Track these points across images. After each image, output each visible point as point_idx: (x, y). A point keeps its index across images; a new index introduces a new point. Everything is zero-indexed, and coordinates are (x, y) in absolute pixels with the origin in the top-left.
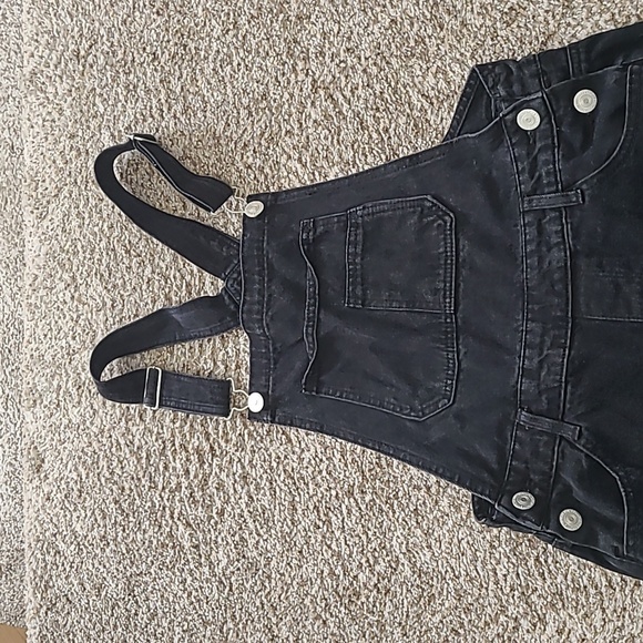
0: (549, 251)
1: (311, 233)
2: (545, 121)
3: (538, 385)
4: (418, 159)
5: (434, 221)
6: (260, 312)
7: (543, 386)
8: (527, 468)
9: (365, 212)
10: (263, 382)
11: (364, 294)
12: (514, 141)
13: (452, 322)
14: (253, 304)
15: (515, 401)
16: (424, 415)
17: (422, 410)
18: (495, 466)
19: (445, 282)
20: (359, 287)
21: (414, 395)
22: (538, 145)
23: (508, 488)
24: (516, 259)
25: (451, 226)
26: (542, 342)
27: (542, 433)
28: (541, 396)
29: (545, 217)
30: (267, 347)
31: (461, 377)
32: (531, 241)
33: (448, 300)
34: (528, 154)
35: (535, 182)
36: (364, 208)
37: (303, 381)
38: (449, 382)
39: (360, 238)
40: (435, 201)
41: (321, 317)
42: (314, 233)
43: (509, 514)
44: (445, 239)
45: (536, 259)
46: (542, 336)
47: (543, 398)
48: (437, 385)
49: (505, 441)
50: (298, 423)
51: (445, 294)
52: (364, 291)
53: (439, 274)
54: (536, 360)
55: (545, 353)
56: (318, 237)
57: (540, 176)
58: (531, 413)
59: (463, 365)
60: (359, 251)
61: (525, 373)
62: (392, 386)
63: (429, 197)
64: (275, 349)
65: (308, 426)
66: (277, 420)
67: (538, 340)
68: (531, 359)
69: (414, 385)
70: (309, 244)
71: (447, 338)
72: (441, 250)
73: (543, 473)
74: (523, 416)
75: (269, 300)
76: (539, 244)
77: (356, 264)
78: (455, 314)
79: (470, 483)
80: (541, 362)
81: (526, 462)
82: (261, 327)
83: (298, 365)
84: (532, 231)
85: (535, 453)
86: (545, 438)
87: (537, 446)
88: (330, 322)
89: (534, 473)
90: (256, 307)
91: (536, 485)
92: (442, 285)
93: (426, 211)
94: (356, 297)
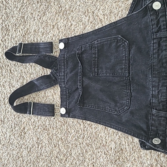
0: (162, 52)
1: (80, 51)
2: (163, 6)
3: (159, 100)
4: (117, 23)
5: (121, 44)
6: (64, 79)
7: (160, 101)
8: (157, 129)
9: (98, 43)
10: (65, 104)
11: (98, 71)
12: (151, 14)
13: (128, 79)
14: (62, 76)
15: (151, 106)
16: (120, 112)
17: (119, 111)
18: (146, 129)
19: (125, 65)
20: (96, 69)
21: (116, 106)
22: (160, 15)
23: (151, 137)
24: (150, 56)
25: (127, 46)
26: (159, 85)
27: (161, 117)
28: (160, 104)
29: (161, 40)
30: (66, 92)
31: (132, 99)
32: (155, 49)
33: (126, 72)
34: (156, 18)
35: (158, 28)
36: (97, 41)
37: (78, 103)
38: (128, 101)
39: (96, 52)
40: (122, 37)
41: (84, 79)
42: (81, 51)
43: (152, 146)
44: (125, 50)
45: (157, 55)
46: (159, 83)
47: (161, 105)
48: (124, 102)
49: (148, 120)
50: (77, 117)
51: (125, 70)
52: (98, 70)
53: (123, 63)
54: (157, 91)
55: (160, 89)
56: (82, 52)
57: (161, 26)
58: (157, 110)
59: (133, 94)
60: (96, 56)
61: (153, 96)
62: (108, 103)
63: (120, 36)
64: (69, 92)
65: (80, 118)
66: (70, 117)
67: (157, 84)
68: (155, 91)
69: (116, 102)
70: (79, 55)
71: (126, 85)
72: (124, 54)
73: (163, 131)
74: (154, 111)
75: (67, 75)
76: (158, 50)
77: (95, 61)
78: (129, 76)
79: (137, 136)
80: (158, 92)
81: (157, 127)
82: (64, 84)
83: (76, 97)
84: (156, 46)
85: (160, 124)
86: (163, 118)
87: (160, 122)
88: (86, 81)
89: (160, 131)
90: (63, 77)
91: (161, 135)
92: (124, 66)
93: (118, 41)
94: (95, 72)
